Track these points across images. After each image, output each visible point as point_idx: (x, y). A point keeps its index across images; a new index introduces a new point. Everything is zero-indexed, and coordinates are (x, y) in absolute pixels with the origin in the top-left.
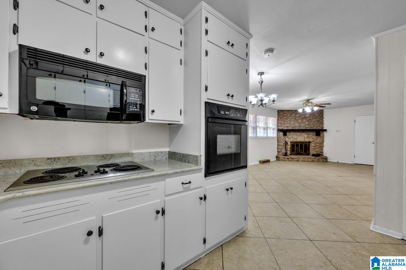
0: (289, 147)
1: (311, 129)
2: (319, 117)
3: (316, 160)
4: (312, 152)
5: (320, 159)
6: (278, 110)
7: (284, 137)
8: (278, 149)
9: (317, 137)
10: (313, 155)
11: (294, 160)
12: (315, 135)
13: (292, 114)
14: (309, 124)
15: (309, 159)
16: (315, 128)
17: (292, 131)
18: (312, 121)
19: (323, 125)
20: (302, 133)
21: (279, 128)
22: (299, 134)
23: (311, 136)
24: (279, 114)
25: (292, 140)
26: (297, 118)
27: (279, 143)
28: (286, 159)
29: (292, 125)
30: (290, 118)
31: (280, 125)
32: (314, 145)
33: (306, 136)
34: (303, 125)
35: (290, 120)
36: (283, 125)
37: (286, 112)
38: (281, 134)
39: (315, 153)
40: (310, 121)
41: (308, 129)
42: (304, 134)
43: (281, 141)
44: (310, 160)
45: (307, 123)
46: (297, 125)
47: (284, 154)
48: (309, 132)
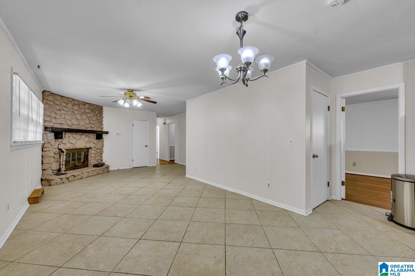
0: (64, 158)
1: (91, 129)
2: (100, 115)
3: (101, 172)
4: (92, 161)
5: (104, 170)
6: (44, 91)
7: (56, 141)
8: (42, 163)
9: (98, 141)
10: (95, 166)
11: (76, 178)
12: (95, 138)
13: (67, 104)
14: (90, 123)
15: (94, 172)
16: (95, 129)
17: (69, 132)
18: (92, 119)
19: (103, 126)
20: (81, 135)
21: (45, 124)
22: (77, 137)
23: (91, 139)
24: (46, 98)
25: (69, 146)
26: (76, 112)
27: (45, 153)
28: (64, 180)
29: (68, 121)
30: (65, 109)
31: (48, 119)
32: (95, 152)
33: (87, 139)
34: (82, 123)
35: (65, 112)
36: (54, 121)
37: (59, 98)
38: (51, 136)
39: (96, 163)
40: (90, 119)
41: (88, 129)
42: (85, 136)
43: (50, 149)
44: (95, 174)
45: (87, 121)
46: (75, 122)
47: (55, 172)
48: (89, 134)
